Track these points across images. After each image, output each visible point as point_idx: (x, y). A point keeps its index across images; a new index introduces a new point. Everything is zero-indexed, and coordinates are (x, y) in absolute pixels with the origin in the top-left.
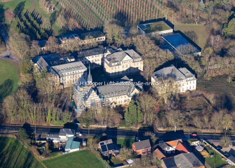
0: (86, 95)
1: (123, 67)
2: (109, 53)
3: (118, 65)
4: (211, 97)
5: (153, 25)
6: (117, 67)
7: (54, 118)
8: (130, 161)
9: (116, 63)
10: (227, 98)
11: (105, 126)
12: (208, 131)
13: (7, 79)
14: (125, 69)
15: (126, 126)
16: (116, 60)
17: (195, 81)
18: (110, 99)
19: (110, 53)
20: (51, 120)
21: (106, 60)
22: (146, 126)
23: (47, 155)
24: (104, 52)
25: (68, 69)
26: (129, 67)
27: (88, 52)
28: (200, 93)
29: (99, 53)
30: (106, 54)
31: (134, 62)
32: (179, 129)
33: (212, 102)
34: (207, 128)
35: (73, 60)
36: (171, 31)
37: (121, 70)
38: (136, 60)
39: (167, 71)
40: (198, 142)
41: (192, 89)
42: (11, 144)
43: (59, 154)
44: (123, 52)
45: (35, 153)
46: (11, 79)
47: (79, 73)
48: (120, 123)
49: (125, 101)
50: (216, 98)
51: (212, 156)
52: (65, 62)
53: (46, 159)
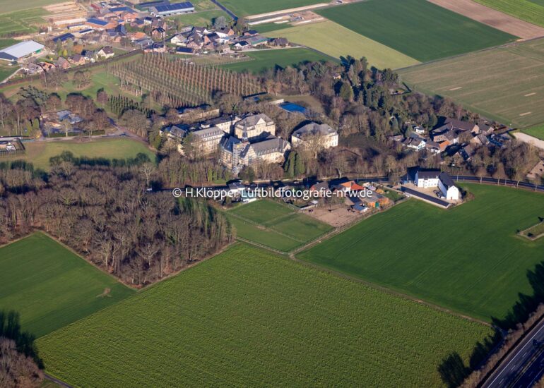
0: (242, 152)
1: (257, 131)
2: (237, 119)
3: (253, 129)
4: (357, 150)
5: (261, 97)
6: (252, 131)
7: (215, 176)
8: (315, 202)
9: (251, 128)
10: (371, 149)
11: (269, 181)
12: (371, 176)
13: (138, 153)
14: (259, 134)
15: (290, 178)
16: (250, 124)
17: (337, 136)
18: (263, 156)
19: (240, 119)
20: (213, 179)
21: (239, 126)
22: (310, 176)
23: (229, 206)
24: (232, 119)
25: (207, 135)
26: (262, 131)
27: (215, 120)
28: (344, 148)
29: (227, 120)
30: (234, 122)
31: (266, 126)
32: (343, 176)
33: (360, 154)
34: (370, 173)
35: (208, 126)
36: (282, 101)
37: (255, 135)
38: (269, 123)
39: (309, 127)
40: (368, 183)
41: (334, 145)
42: (183, 202)
43: (240, 204)
44: (255, 116)
45: (215, 206)
46: (142, 153)
47: (218, 138)
48: (283, 176)
49: (277, 159)
50: (361, 151)
51: (388, 192)
52: (198, 129)
53: (230, 209)
